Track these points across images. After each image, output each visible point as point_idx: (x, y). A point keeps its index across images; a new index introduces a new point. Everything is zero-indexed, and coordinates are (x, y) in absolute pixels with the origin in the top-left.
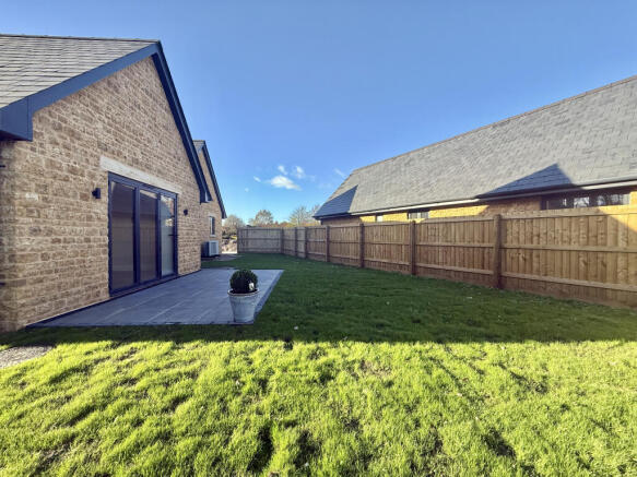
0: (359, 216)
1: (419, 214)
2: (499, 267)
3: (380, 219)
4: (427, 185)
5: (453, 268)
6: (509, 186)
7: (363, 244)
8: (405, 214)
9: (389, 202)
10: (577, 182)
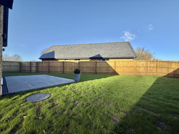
0: (58, 60)
1: (78, 60)
2: (96, 70)
3: (66, 61)
4: (79, 54)
5: (87, 71)
6: (94, 56)
7: (63, 67)
8: (74, 60)
9: (69, 57)
10: (102, 57)
